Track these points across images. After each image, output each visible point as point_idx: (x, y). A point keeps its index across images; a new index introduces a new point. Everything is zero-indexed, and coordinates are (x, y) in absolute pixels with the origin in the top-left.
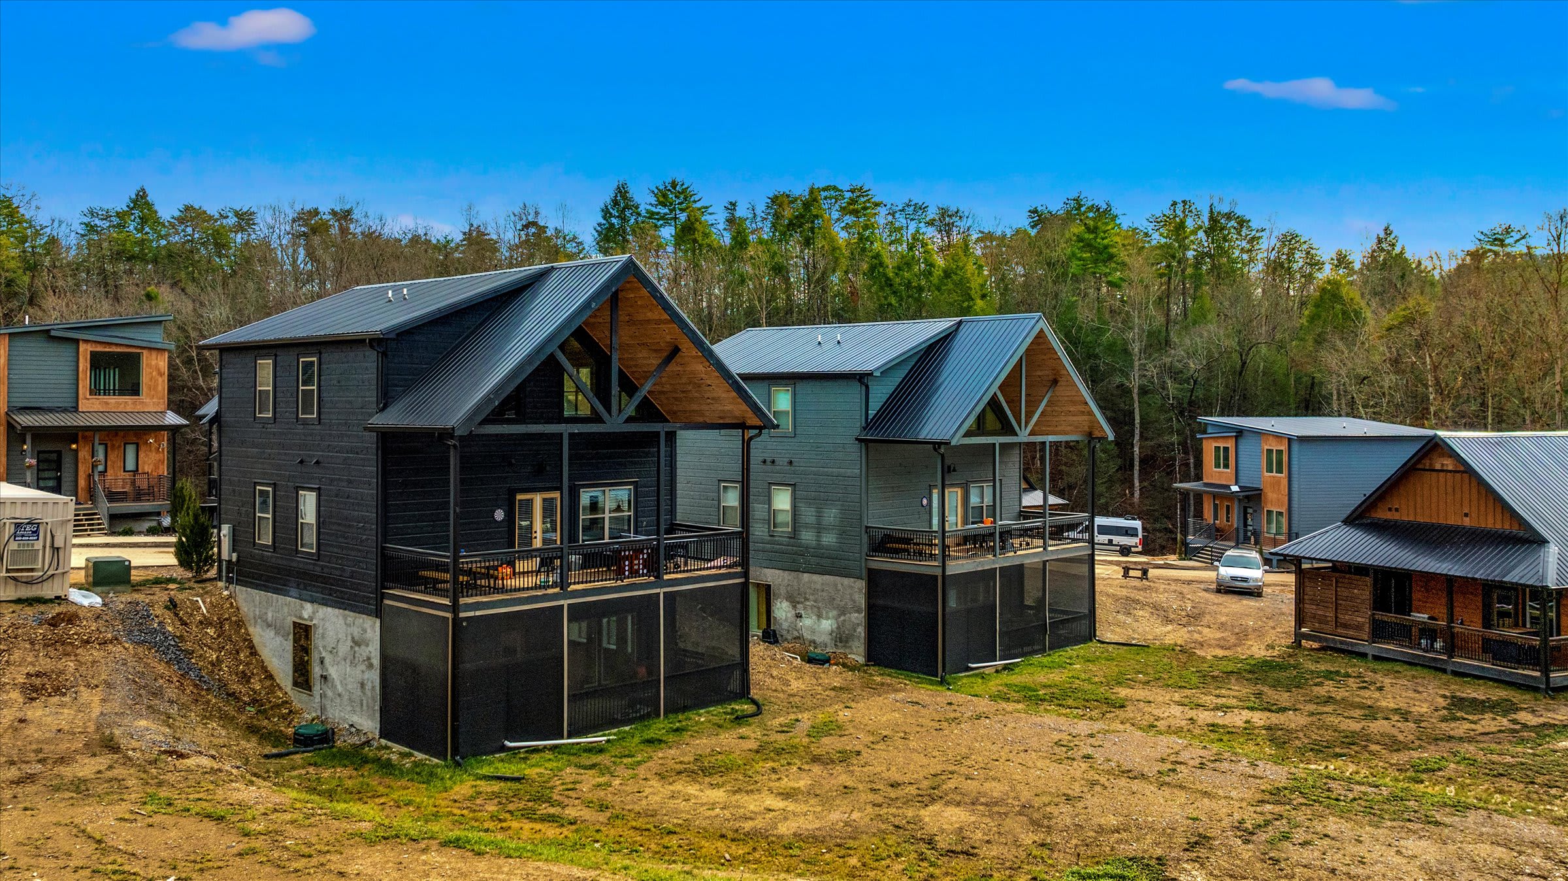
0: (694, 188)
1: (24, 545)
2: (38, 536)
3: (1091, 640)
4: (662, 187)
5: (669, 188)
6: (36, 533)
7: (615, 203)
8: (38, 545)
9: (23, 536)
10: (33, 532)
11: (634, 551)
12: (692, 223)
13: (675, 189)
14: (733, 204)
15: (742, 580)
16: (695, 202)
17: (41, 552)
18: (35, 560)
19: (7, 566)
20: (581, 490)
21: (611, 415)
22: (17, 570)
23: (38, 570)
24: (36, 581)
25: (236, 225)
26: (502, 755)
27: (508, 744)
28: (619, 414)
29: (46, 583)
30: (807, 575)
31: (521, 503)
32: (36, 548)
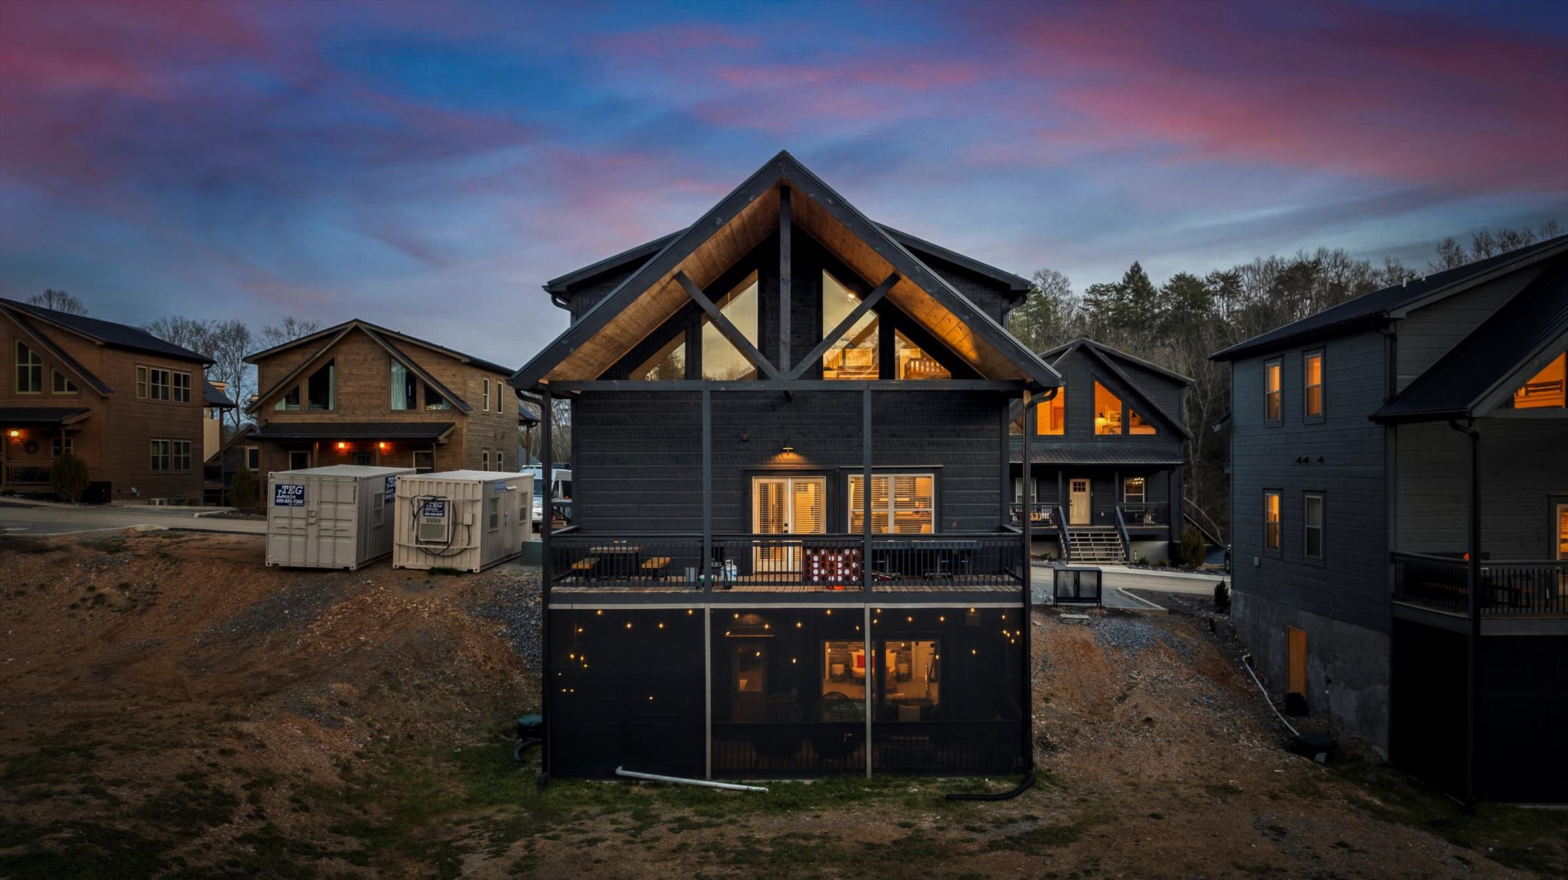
1: (432, 520)
2: (443, 512)
6: (442, 509)
8: (444, 521)
9: (430, 512)
10: (440, 509)
17: (446, 528)
18: (441, 535)
19: (417, 537)
20: (850, 476)
21: (778, 368)
22: (427, 543)
23: (444, 543)
24: (446, 553)
25: (1222, 289)
26: (614, 783)
27: (620, 771)
28: (792, 367)
29: (459, 557)
30: (1336, 622)
31: (764, 489)
32: (442, 523)
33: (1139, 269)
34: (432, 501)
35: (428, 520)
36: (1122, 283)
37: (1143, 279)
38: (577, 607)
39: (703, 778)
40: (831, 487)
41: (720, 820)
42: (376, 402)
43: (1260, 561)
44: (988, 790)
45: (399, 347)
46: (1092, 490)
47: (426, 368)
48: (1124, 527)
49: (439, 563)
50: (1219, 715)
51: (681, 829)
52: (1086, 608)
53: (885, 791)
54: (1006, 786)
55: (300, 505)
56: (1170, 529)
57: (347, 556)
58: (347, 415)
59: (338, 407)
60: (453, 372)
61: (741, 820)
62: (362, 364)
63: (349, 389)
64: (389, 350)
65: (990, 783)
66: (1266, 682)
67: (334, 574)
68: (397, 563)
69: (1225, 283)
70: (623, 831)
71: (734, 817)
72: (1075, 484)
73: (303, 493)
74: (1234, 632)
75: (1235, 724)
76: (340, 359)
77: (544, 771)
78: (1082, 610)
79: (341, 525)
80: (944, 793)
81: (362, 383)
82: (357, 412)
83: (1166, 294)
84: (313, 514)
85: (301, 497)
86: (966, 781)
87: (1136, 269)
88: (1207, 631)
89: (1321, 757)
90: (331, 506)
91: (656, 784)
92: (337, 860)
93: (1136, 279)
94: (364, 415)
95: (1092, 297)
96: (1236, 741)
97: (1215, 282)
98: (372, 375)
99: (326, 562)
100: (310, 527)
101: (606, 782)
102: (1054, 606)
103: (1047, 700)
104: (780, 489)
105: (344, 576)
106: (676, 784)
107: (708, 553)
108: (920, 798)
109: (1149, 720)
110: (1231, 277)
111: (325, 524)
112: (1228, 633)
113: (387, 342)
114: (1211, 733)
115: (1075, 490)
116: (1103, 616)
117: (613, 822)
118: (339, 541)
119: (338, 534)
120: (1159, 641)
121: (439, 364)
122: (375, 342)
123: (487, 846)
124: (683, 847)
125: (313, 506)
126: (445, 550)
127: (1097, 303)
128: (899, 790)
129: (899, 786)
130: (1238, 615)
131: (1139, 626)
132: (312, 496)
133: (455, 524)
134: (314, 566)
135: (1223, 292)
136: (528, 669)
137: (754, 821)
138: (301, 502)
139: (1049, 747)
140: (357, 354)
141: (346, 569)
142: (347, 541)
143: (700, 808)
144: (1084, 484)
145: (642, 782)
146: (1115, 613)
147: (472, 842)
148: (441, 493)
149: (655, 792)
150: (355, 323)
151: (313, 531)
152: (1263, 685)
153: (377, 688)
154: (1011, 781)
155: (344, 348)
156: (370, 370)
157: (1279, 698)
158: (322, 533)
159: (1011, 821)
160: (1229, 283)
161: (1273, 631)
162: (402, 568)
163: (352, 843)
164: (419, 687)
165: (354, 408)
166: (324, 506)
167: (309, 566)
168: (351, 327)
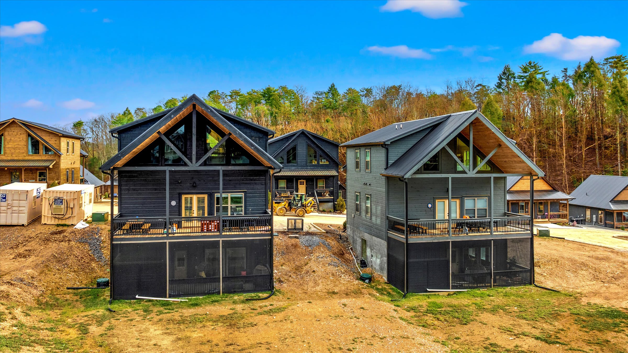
0: (539, 64)
1: (58, 206)
3: (531, 284)
4: (525, 65)
5: (528, 65)
7: (504, 73)
9: (57, 203)
10: (61, 202)
11: (210, 221)
12: (531, 79)
13: (530, 65)
14: (566, 69)
15: (270, 237)
16: (540, 70)
17: (63, 209)
19: (52, 213)
20: (215, 194)
21: (192, 162)
22: (55, 215)
23: (62, 215)
24: (63, 218)
25: (366, 94)
26: (135, 301)
27: (137, 297)
28: (196, 163)
29: (68, 219)
30: (374, 237)
31: (186, 199)
32: (62, 207)
33: (334, 86)
34: (58, 199)
35: (56, 206)
36: (327, 91)
37: (335, 90)
38: (122, 242)
39: (166, 297)
40: (209, 198)
41: (172, 311)
42: (22, 151)
43: (354, 216)
44: (259, 297)
45: (32, 129)
46: (306, 184)
47: (44, 138)
48: (317, 198)
49: (61, 222)
50: (337, 268)
51: (161, 314)
52: (298, 232)
53: (226, 299)
54: (265, 295)
55: (4, 201)
56: (334, 198)
57: (24, 220)
58: (9, 157)
59: (5, 153)
60: (55, 139)
61: (180, 310)
62: (16, 136)
63: (10, 146)
64: (28, 130)
65: (260, 295)
66: (356, 256)
67: (18, 227)
68: (43, 222)
69: (367, 92)
70: (141, 316)
71: (177, 310)
72: (300, 182)
73: (5, 197)
74: (347, 239)
75: (341, 271)
76: (6, 133)
77: (111, 298)
78: (297, 233)
79: (21, 209)
80: (245, 299)
81: (16, 143)
82: (13, 155)
83: (344, 95)
84: (10, 205)
85: (5, 198)
86: (253, 294)
87: (333, 86)
88: (339, 239)
89: (367, 281)
90: (17, 202)
91: (150, 301)
92: (45, 331)
93: (332, 90)
94: (16, 156)
95: (316, 96)
96: (340, 277)
97: (364, 91)
98: (20, 140)
99: (14, 223)
100: (8, 210)
101: (132, 301)
102: (287, 232)
103: (282, 266)
104: (191, 199)
105: (22, 228)
106: (157, 300)
107: (168, 223)
108: (238, 300)
109: (314, 271)
110: (369, 90)
111: (14, 208)
112: (345, 239)
113: (27, 127)
114: (333, 275)
115: (300, 184)
116: (304, 235)
117: (137, 314)
118: (20, 215)
119: (20, 212)
120: (321, 243)
121: (49, 136)
122: (21, 127)
123: (95, 323)
124: (161, 320)
125: (9, 201)
126: (62, 217)
127: (318, 99)
128: (231, 298)
129: (231, 297)
130: (349, 233)
131: (315, 238)
132: (9, 198)
133: (67, 207)
134: (9, 224)
135: (366, 96)
136: (97, 261)
137: (184, 311)
138: (5, 200)
139: (280, 281)
140: (14, 132)
141: (23, 225)
142: (24, 215)
143: (166, 307)
144: (303, 182)
145: (145, 300)
146: (308, 233)
147: (90, 322)
148: (61, 196)
149: (150, 303)
150: (13, 120)
151: (9, 211)
152: (355, 257)
153: (43, 271)
154: (267, 293)
155: (8, 129)
156: (20, 138)
157: (359, 262)
158: (13, 212)
159: (266, 306)
160: (369, 92)
161: (358, 239)
162: (45, 224)
163: (48, 326)
164: (58, 270)
165: (12, 154)
166: (14, 202)
167: (7, 224)
168: (11, 121)
